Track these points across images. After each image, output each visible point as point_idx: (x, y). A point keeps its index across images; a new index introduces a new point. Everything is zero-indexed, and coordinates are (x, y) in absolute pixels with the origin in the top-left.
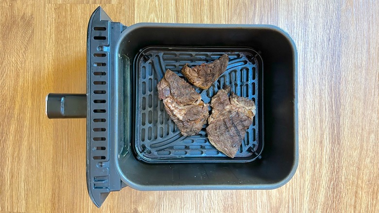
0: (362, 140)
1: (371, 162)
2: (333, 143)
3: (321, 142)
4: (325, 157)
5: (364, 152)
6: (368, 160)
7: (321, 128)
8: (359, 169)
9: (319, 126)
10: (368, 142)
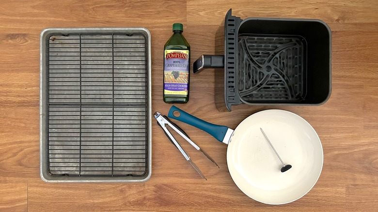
0: (21, 119)
1: (8, 124)
2: (19, 103)
3: (19, 96)
4: (11, 99)
5: (14, 120)
6: (9, 123)
7: (27, 96)
8: (4, 118)
9: (29, 95)
10: (20, 122)
